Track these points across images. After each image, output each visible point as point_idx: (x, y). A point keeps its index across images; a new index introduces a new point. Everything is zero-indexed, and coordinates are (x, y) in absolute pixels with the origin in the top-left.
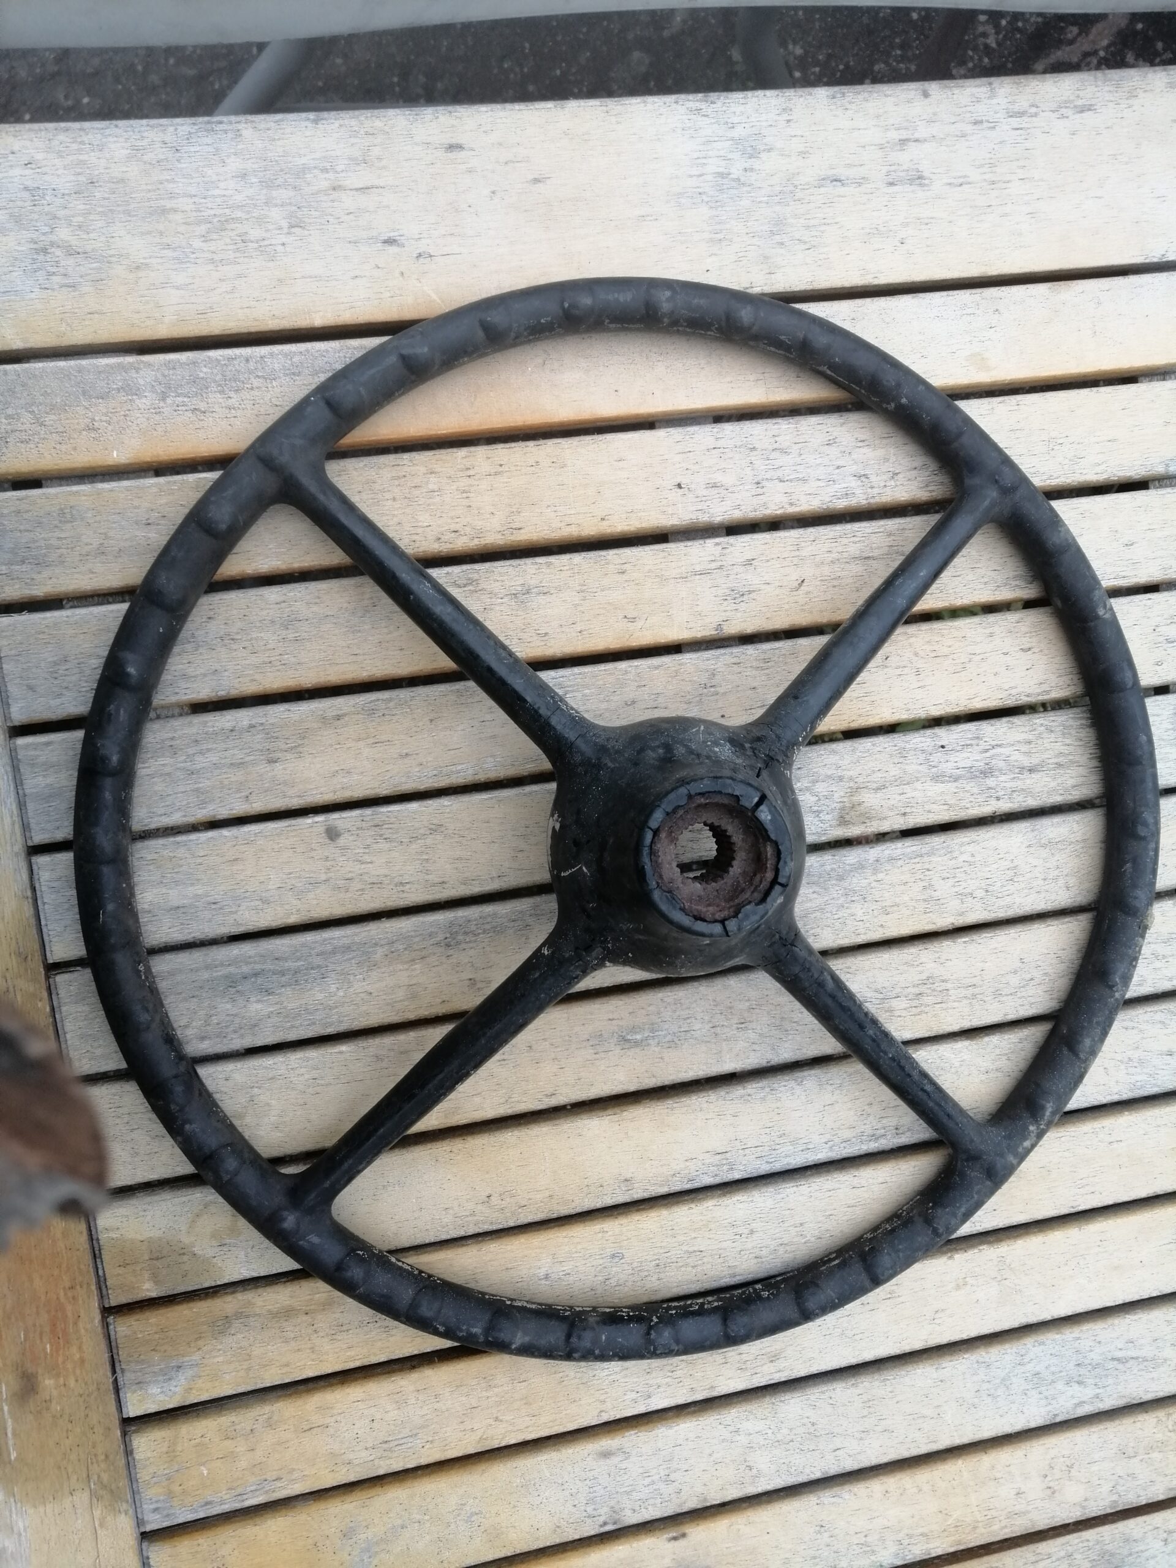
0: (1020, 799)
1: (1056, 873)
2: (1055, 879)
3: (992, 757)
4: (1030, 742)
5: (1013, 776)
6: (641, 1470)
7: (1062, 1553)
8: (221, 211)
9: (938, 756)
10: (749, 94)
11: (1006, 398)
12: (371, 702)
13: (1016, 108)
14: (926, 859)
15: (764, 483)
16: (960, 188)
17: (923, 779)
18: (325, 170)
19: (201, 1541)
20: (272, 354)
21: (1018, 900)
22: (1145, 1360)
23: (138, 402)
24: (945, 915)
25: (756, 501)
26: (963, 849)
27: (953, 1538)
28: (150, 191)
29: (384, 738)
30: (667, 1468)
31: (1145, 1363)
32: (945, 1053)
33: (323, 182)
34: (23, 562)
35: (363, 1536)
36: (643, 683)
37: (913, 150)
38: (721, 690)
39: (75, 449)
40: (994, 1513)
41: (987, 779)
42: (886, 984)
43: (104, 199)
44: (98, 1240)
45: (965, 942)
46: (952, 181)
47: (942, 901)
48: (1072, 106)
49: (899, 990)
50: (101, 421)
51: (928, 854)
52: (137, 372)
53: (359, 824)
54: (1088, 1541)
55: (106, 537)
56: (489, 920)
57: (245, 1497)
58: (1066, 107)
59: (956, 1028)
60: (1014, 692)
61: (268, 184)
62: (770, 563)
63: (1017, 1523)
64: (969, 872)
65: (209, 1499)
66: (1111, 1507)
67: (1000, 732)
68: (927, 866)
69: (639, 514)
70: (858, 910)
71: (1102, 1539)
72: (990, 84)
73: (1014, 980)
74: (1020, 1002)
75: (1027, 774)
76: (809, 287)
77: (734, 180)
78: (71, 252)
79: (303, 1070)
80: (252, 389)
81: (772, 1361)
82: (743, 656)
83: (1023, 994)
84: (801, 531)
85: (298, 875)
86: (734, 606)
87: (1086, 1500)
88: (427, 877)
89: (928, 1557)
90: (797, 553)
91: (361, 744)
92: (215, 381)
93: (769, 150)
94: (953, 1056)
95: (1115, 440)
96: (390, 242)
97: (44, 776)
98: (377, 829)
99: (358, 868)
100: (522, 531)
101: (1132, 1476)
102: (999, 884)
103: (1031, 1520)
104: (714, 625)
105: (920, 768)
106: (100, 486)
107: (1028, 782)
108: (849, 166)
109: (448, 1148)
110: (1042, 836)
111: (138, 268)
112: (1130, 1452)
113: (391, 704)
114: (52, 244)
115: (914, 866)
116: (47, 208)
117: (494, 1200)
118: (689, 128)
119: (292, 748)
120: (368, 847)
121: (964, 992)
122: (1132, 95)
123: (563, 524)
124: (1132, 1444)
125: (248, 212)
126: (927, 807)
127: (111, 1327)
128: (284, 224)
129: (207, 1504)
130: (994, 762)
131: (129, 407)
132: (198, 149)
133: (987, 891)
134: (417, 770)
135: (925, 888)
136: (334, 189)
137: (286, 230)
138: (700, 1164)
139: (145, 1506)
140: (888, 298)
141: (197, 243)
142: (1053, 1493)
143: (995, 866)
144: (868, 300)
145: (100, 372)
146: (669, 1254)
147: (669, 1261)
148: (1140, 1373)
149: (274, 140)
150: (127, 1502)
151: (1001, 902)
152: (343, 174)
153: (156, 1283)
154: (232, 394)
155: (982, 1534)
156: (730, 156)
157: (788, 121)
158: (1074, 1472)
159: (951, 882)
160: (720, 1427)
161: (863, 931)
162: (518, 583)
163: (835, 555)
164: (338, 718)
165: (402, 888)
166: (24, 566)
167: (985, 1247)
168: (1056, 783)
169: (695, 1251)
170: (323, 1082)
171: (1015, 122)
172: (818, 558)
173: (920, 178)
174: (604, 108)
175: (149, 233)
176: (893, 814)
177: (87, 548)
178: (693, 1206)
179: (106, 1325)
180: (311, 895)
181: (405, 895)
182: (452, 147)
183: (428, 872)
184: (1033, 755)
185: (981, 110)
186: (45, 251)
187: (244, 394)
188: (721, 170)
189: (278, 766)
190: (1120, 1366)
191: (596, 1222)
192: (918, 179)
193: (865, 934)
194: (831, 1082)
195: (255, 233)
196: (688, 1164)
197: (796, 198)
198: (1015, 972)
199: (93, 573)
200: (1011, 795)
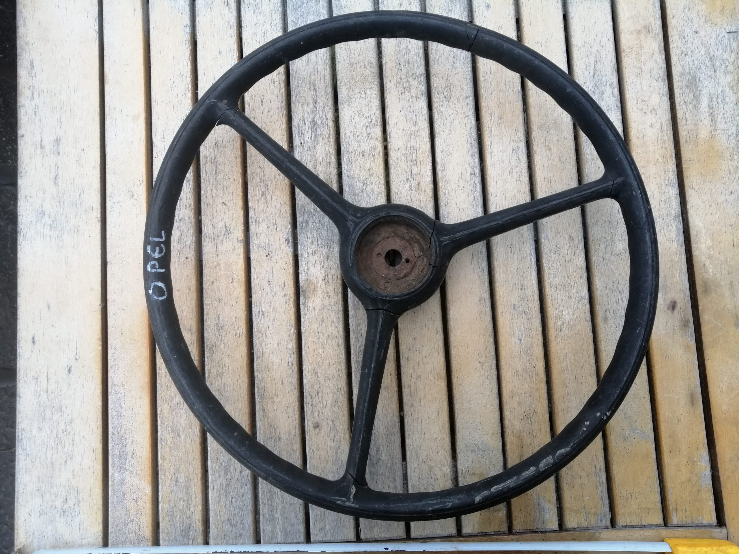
0: (328, 108)
1: (363, 93)
2: (366, 94)
3: (308, 121)
4: (303, 103)
5: (317, 112)
6: (615, 304)
7: (684, 106)
8: (53, 439)
9: (306, 146)
10: (19, 213)
11: (152, 106)
12: (258, 395)
13: (30, 96)
14: (350, 154)
15: (180, 217)
16: (62, 122)
17: (315, 153)
18: (40, 395)
19: (618, 503)
20: (112, 424)
21: (374, 112)
22: (596, 61)
23: (127, 480)
24: (376, 146)
25: (187, 222)
26: (347, 137)
27: (669, 160)
28: (43, 467)
29: (274, 391)
30: (616, 292)
31: (598, 61)
32: (440, 150)
33: (44, 396)
34: (188, 533)
35: (627, 432)
36: (261, 277)
37: (45, 143)
38: (267, 242)
39: (144, 508)
40: (659, 139)
41: (318, 124)
42: (405, 176)
43: (45, 486)
44: (478, 533)
45: (390, 138)
46: (59, 126)
47: (370, 148)
48: (31, 71)
49: (408, 170)
50: (134, 496)
51: (348, 153)
52: (115, 479)
53: (310, 405)
54: (680, 94)
55: (181, 498)
56: (357, 352)
57: (601, 482)
58: (31, 73)
59: (429, 145)
60: (280, 109)
61: (44, 419)
62: (215, 217)
63: (666, 128)
64: (358, 134)
65: (600, 497)
66: (665, 81)
67: (297, 117)
68: (354, 154)
69: (189, 273)
70: (370, 187)
71: (680, 87)
72: (20, 107)
73: (410, 115)
74: (420, 113)
75: (317, 105)
76: (99, 193)
77: (53, 222)
78: (65, 501)
79: (414, 439)
80: (125, 433)
81: (573, 240)
82: (253, 231)
83: (417, 112)
84: (202, 202)
85: (329, 433)
86: (232, 234)
87: (659, 94)
88: (336, 378)
89: (676, 172)
90: (211, 205)
91: (276, 401)
92: (121, 448)
93: (42, 206)
94: (441, 146)
95: (174, 57)
96: (70, 371)
97: (277, 534)
98: (313, 398)
99: (328, 407)
100: (192, 325)
101: (651, 70)
102: (365, 121)
103: (666, 121)
104: (239, 244)
105: (310, 154)
106: (160, 499)
107: (320, 104)
108: (50, 171)
109: (456, 379)
110: (345, 99)
111: (73, 475)
112: (639, 71)
113: (260, 387)
114: (62, 509)
115: (353, 160)
116: (48, 509)
117: (482, 360)
118: (31, 240)
119: (275, 431)
120: (320, 402)
121: (413, 141)
122: (27, 43)
123: (190, 307)
124: (636, 70)
125: (54, 428)
126: (327, 152)
127: (517, 531)
128: (60, 414)
129: (602, 498)
130: (310, 120)
131: (129, 484)
132: (28, 446)
133: (368, 126)
134: (289, 378)
135: (363, 155)
136: (47, 392)
137: (62, 413)
138: (477, 267)
139: (599, 525)
140: (106, 157)
141: (65, 450)
142: (654, 109)
143: (357, 122)
144: (107, 167)
145: (114, 495)
146: (517, 284)
147: (520, 284)
148: (602, 64)
149: (26, 415)
150: (595, 532)
151: (373, 121)
152: (42, 388)
153: (500, 510)
154: (127, 441)
155: (669, 145)
156: (43, 223)
157: (30, 197)
158: (645, 99)
159: (362, 143)
160: (600, 266)
161: (380, 185)
162: (213, 328)
163: (214, 188)
164: (264, 410)
165: (339, 389)
166: (190, 533)
167: (532, 136)
168: (322, 92)
169: (517, 272)
170: (420, 431)
171: (36, 96)
172: (214, 196)
173: (57, 140)
174: (21, 276)
175: (60, 469)
176: (329, 168)
177: (185, 507)
178: (496, 271)
179: (516, 534)
180: (338, 428)
181: (342, 388)
182: (33, 341)
183: (334, 377)
184: (309, 102)
185: (30, 111)
186: (64, 512)
187: (127, 437)
188: (49, 228)
189: (283, 437)
190: (598, 73)
191: (497, 315)
192: (57, 141)
193: (381, 184)
194: (446, 204)
195: (63, 426)
196: (476, 272)
197: (62, 196)
198: (406, 115)
199: (195, 506)
200: (325, 113)
